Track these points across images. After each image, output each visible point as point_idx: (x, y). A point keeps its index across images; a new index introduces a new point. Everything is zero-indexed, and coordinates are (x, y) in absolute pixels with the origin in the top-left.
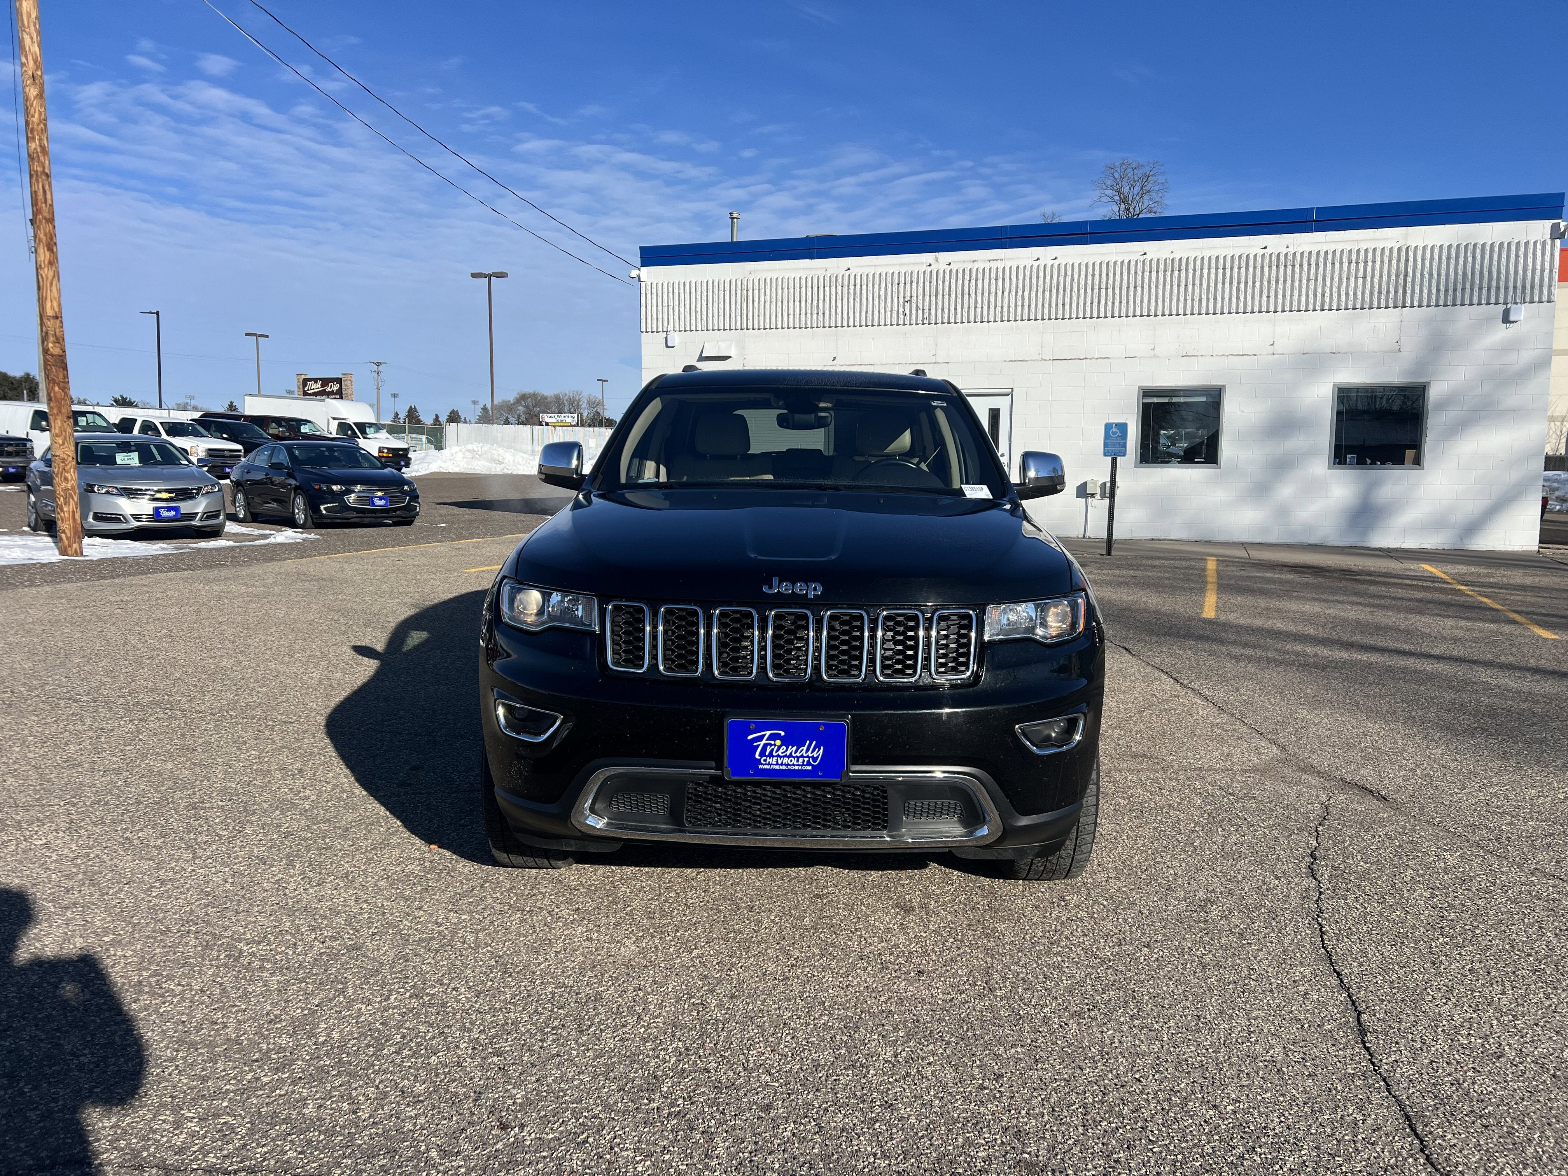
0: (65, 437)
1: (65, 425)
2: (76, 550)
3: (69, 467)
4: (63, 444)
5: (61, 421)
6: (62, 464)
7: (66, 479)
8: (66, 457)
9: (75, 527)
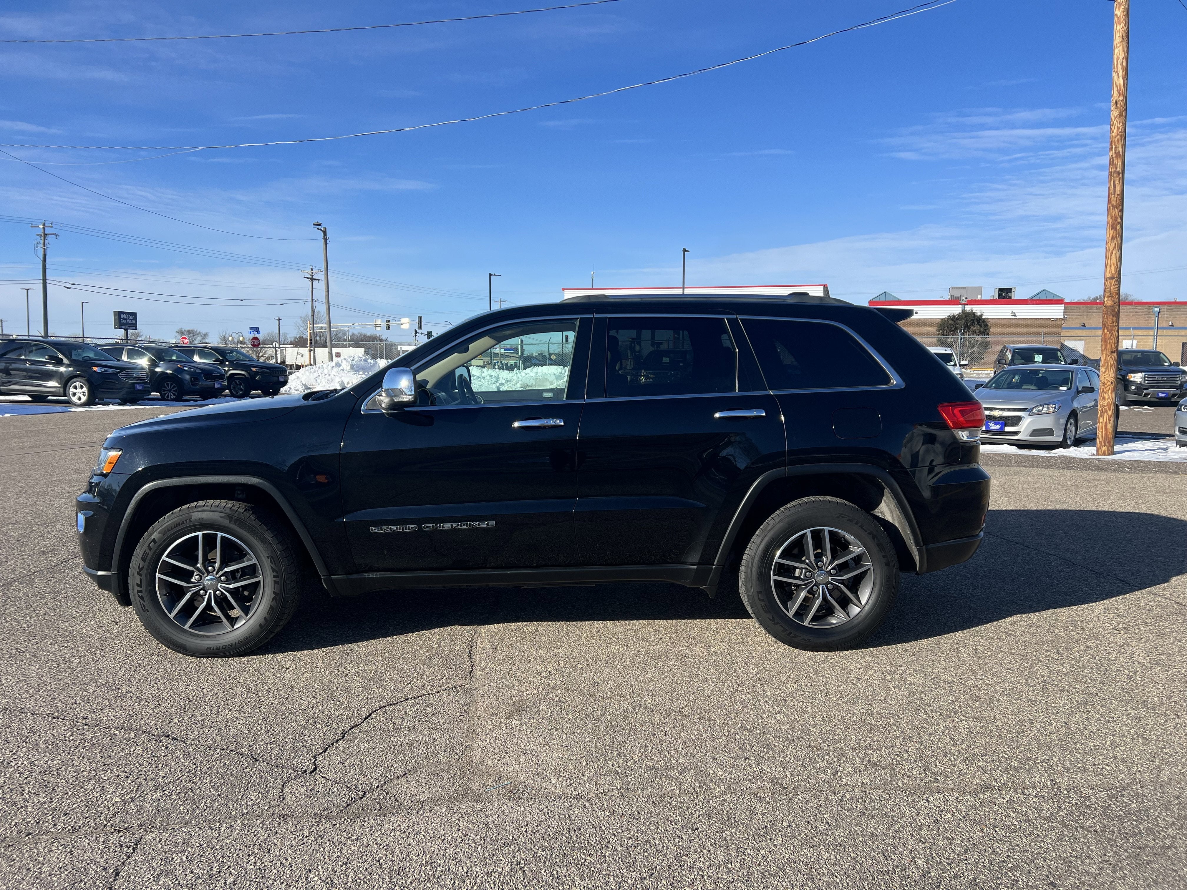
0: (1107, 367)
1: (1109, 358)
2: (1104, 452)
3: (1107, 389)
4: (1105, 371)
5: (1106, 355)
6: (1102, 387)
7: (1104, 398)
8: (1106, 382)
9: (1106, 434)
